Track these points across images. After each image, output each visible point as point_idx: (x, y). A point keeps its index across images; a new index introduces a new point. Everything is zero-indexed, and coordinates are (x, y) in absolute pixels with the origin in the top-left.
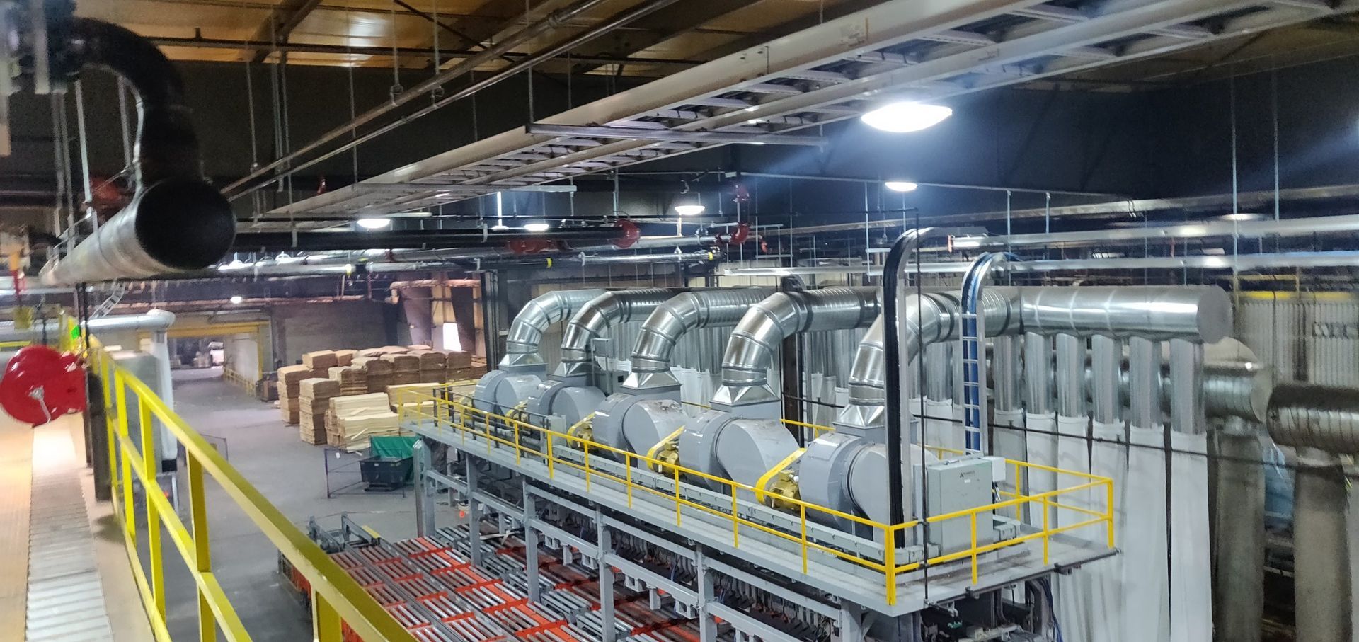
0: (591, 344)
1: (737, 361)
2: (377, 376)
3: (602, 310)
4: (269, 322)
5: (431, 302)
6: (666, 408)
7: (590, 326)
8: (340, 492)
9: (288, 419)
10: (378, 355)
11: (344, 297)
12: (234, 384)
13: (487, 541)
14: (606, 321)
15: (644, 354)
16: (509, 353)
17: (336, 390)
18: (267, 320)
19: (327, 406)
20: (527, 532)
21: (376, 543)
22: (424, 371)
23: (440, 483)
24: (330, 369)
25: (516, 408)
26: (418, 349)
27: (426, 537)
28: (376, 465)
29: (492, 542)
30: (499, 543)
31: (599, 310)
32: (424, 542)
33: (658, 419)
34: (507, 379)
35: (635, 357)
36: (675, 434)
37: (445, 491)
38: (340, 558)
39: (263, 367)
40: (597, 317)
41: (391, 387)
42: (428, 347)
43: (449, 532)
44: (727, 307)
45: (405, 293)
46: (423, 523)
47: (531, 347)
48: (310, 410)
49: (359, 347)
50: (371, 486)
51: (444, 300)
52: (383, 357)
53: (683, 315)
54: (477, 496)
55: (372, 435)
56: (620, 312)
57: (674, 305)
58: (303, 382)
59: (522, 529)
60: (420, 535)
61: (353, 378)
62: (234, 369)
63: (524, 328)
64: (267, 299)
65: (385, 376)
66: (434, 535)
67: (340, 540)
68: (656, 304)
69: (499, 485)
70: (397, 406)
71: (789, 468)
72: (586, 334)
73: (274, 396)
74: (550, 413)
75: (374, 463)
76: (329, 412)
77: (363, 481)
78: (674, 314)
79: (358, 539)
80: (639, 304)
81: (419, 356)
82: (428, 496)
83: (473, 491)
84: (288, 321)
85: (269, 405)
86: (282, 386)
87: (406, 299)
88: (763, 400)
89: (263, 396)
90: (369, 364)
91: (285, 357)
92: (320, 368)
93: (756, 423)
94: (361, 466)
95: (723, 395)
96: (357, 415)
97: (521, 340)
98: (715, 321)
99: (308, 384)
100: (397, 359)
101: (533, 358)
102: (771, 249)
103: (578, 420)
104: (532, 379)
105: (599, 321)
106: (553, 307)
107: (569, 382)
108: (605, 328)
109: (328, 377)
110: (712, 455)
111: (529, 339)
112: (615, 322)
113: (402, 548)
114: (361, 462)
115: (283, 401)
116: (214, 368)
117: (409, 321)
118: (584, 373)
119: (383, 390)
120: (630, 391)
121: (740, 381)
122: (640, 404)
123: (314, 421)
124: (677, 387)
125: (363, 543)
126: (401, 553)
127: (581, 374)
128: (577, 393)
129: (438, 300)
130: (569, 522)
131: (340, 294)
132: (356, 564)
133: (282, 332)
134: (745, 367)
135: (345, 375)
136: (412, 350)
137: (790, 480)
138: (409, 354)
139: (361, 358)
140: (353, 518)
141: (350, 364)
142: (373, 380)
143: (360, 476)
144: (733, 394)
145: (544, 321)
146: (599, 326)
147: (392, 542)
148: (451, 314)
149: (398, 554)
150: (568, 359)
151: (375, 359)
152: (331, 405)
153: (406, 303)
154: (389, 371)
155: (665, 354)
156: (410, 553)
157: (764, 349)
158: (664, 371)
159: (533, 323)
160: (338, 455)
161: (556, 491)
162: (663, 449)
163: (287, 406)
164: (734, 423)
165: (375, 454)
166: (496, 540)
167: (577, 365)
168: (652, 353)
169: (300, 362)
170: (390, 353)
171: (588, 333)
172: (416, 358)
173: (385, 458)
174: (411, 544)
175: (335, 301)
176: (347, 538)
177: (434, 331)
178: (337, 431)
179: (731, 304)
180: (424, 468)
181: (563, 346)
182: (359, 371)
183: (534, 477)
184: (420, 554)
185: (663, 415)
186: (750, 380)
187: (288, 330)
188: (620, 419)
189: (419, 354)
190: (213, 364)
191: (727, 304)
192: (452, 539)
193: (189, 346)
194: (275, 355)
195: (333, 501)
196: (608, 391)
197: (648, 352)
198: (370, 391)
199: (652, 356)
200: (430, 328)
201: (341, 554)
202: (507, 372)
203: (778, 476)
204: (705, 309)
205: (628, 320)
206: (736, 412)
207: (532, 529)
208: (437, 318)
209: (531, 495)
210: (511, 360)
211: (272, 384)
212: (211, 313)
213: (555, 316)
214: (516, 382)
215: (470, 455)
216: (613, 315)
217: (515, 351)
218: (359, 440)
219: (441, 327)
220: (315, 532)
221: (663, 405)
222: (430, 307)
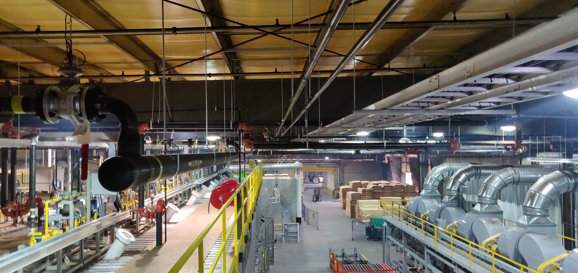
0: (460, 188)
1: (532, 203)
2: (376, 193)
3: (466, 173)
4: (338, 168)
5: (401, 163)
6: (494, 222)
7: (460, 180)
8: (357, 239)
9: (342, 206)
10: (377, 184)
11: (366, 160)
12: (326, 190)
13: (411, 270)
14: (468, 178)
15: (484, 195)
16: (425, 189)
17: (360, 197)
18: (338, 167)
19: (356, 203)
20: (426, 269)
21: (366, 262)
22: (395, 192)
23: (392, 242)
24: (358, 188)
25: (425, 214)
26: (394, 183)
27: (386, 264)
28: (372, 229)
29: (413, 270)
30: (416, 271)
31: (465, 173)
32: (385, 266)
33: (490, 228)
34: (423, 200)
35: (479, 196)
36: (496, 236)
37: (394, 245)
38: (351, 267)
39: (336, 186)
40: (463, 176)
41: (381, 198)
42: (398, 182)
43: (396, 263)
44: (530, 176)
45: (391, 159)
46: (386, 257)
47: (434, 187)
48: (349, 204)
49: (371, 180)
50: (369, 238)
51: (406, 163)
52: (379, 185)
53: (505, 178)
54: (406, 250)
55: (371, 217)
56: (475, 175)
57: (500, 173)
58: (348, 193)
59: (424, 268)
60: (384, 262)
61: (367, 193)
62: (326, 185)
63: (431, 179)
64: (338, 159)
65: (379, 193)
66: (389, 263)
67: (352, 259)
68: (491, 172)
69: (417, 246)
70: (383, 205)
71: (558, 262)
72: (458, 184)
73: (338, 197)
74: (440, 218)
75: (371, 229)
76: (357, 205)
77: (366, 235)
78: (500, 177)
79: (360, 260)
80: (485, 171)
81: (394, 186)
82: (388, 246)
83: (405, 247)
84: (345, 168)
85: (336, 200)
86: (341, 193)
87: (391, 161)
88: (547, 225)
89: (335, 196)
90: (373, 187)
91: (344, 182)
92: (355, 187)
93: (540, 236)
94: (366, 229)
95: (523, 220)
96: (368, 208)
97: (430, 184)
98: (523, 182)
99: (350, 193)
100: (384, 186)
101: (436, 192)
102: (556, 149)
103: (452, 222)
104: (433, 201)
105: (465, 178)
106: (445, 170)
107: (450, 204)
108: (468, 181)
109: (357, 191)
110: (515, 249)
111: (434, 184)
112: (472, 179)
113: (375, 266)
114: (366, 227)
115: (341, 199)
116: (319, 184)
117: (392, 171)
118: (456, 201)
119: (378, 199)
120: (476, 212)
121: (533, 214)
122: (481, 219)
123: (351, 208)
124: (501, 213)
125: (362, 262)
126: (375, 269)
127: (455, 201)
128: (452, 210)
129: (404, 163)
130: (445, 268)
131: (365, 159)
132: (357, 271)
133: (343, 172)
134: (536, 207)
135: (364, 191)
136: (392, 183)
137: (558, 269)
138: (390, 185)
139: (371, 185)
140: (359, 251)
141: (366, 187)
142: (375, 194)
143: (365, 233)
144: (529, 220)
145: (440, 177)
146: (464, 180)
147: (372, 263)
148: (409, 169)
149: (373, 269)
150: (449, 194)
151: (376, 186)
152: (357, 203)
153: (391, 163)
154: (381, 191)
155: (495, 196)
156: (378, 269)
157: (547, 199)
158: (495, 204)
159: (436, 176)
160: (357, 224)
161: (438, 254)
162: (491, 242)
163: (342, 201)
164: (528, 234)
165: (372, 225)
166: (415, 270)
167: (453, 197)
168: (488, 195)
169: (348, 185)
170: (383, 183)
171: (459, 183)
172: (392, 186)
173: (376, 227)
174: (379, 266)
175: (363, 161)
176: (356, 259)
177: (402, 176)
178: (359, 213)
179: (532, 174)
180: (387, 234)
181: (447, 188)
182: (369, 190)
183: (429, 246)
184: (382, 270)
185: (492, 225)
186: (538, 214)
187: (345, 172)
188: (471, 224)
189: (393, 185)
190: (320, 182)
191: (530, 174)
192: (396, 266)
193: (312, 175)
194: (340, 181)
195: (354, 242)
196: (467, 210)
197: (486, 195)
198: (373, 198)
199: (488, 196)
200: (400, 174)
201: (351, 265)
202: (423, 197)
203: (551, 266)
204: (518, 176)
205: (479, 178)
206: (530, 229)
207: (428, 269)
208: (403, 170)
209: (428, 253)
210: (425, 193)
211: (338, 192)
212: (318, 163)
213: (446, 175)
214: (427, 203)
215: (404, 232)
216: (472, 176)
217: (427, 188)
218: (366, 218)
219: (405, 174)
220: (344, 254)
221: (492, 220)
222: (401, 166)
